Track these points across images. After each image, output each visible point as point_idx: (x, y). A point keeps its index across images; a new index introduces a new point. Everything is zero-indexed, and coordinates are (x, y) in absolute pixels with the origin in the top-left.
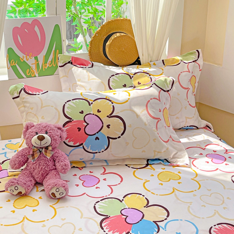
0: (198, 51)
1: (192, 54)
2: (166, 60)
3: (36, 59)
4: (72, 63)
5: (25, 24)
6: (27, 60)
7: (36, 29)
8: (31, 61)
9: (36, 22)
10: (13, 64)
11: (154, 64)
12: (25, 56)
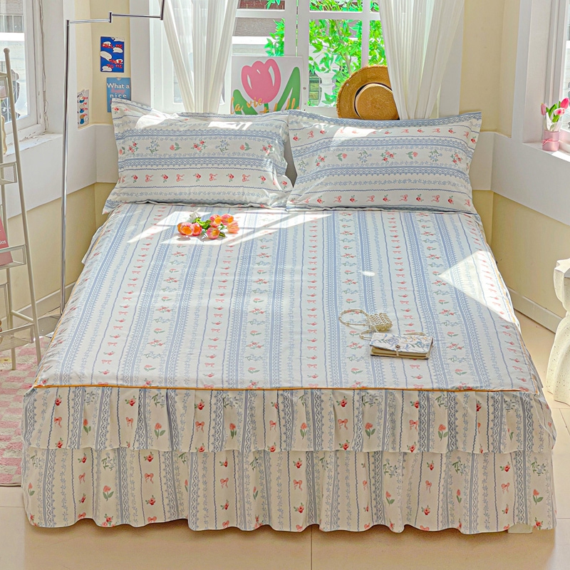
3: (266, 105)
5: (258, 64)
6: (255, 106)
7: (271, 70)
8: (259, 107)
9: (271, 62)
10: (238, 109)
12: (253, 101)
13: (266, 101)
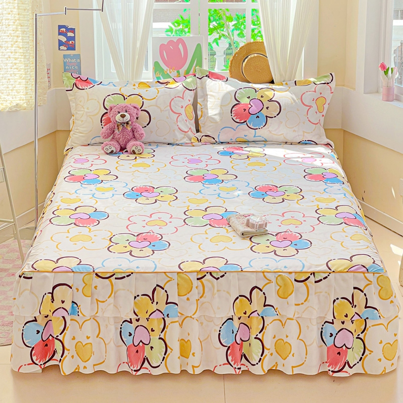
0: (331, 74)
1: (325, 77)
2: (299, 81)
3: (178, 72)
4: (209, 77)
5: (171, 42)
6: (170, 73)
7: (180, 46)
8: (174, 74)
9: (181, 41)
10: (158, 75)
11: (286, 84)
12: (168, 69)
13: (178, 69)
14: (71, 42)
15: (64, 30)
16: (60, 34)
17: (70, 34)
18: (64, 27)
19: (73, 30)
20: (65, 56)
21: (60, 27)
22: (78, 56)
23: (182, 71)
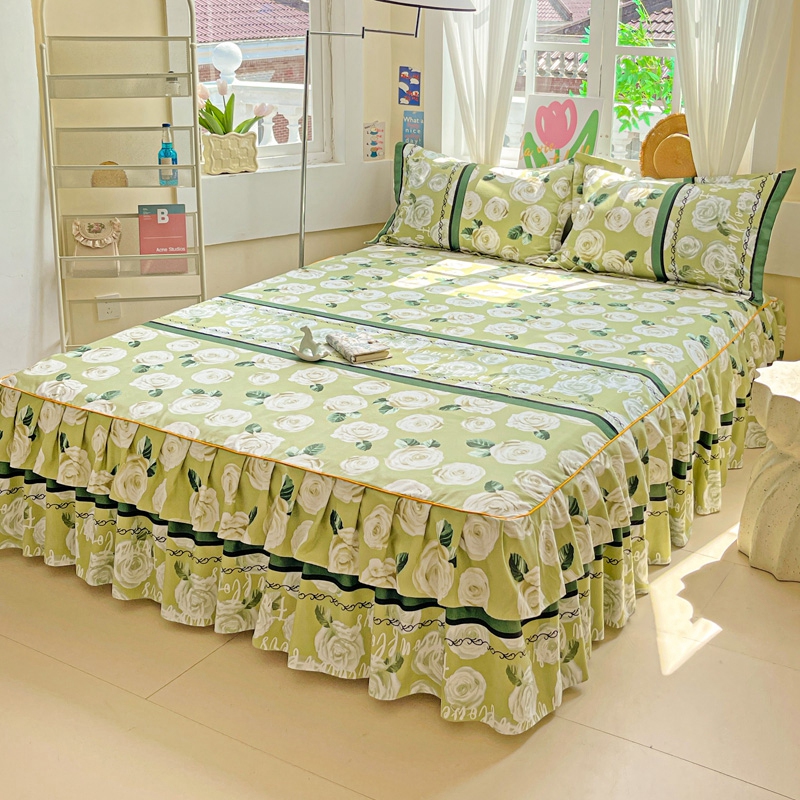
3: (558, 152)
5: (555, 104)
6: (546, 152)
7: (568, 112)
8: (550, 154)
9: (569, 103)
10: (527, 154)
13: (558, 146)
14: (414, 93)
15: (407, 74)
16: (402, 79)
17: (414, 81)
18: (406, 69)
19: (417, 75)
20: (407, 114)
21: (402, 69)
22: (421, 115)
23: (564, 151)
